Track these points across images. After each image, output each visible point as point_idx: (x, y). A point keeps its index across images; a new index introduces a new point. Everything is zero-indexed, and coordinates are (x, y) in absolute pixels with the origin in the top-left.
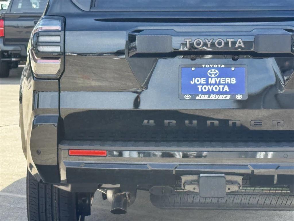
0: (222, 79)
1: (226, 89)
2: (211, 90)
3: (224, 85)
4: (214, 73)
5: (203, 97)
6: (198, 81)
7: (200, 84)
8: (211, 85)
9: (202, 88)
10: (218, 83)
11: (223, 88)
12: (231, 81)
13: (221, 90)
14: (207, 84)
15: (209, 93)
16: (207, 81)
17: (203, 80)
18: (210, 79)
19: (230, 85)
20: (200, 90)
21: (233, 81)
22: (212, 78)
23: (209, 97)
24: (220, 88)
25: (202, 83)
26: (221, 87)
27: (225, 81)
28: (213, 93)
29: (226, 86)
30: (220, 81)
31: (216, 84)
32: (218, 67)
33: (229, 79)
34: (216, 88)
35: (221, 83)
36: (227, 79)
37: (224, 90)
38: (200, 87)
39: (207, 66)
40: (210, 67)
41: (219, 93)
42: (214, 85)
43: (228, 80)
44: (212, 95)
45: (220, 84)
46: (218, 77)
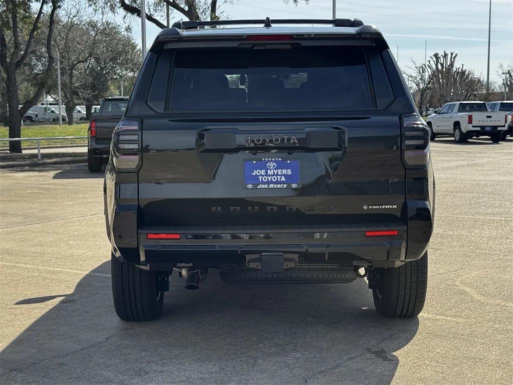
0: (279, 170)
1: (283, 179)
2: (270, 180)
3: (282, 175)
4: (273, 165)
5: (263, 186)
6: (259, 172)
7: (261, 175)
8: (270, 176)
9: (262, 179)
10: (276, 174)
11: (280, 178)
12: (287, 172)
13: (279, 180)
14: (267, 175)
15: (268, 183)
16: (267, 172)
17: (263, 172)
18: (269, 171)
19: (286, 176)
20: (260, 180)
21: (289, 172)
22: (271, 170)
23: (268, 186)
24: (277, 178)
25: (263, 174)
26: (279, 177)
27: (282, 173)
28: (272, 182)
29: (283, 177)
30: (277, 172)
31: (274, 175)
32: (276, 160)
33: (286, 170)
34: (274, 179)
35: (279, 174)
36: (283, 170)
37: (282, 180)
38: (260, 177)
39: (267, 159)
40: (269, 160)
41: (277, 183)
42: (272, 176)
43: (284, 172)
44: (271, 185)
45: (277, 175)
46: (276, 169)
